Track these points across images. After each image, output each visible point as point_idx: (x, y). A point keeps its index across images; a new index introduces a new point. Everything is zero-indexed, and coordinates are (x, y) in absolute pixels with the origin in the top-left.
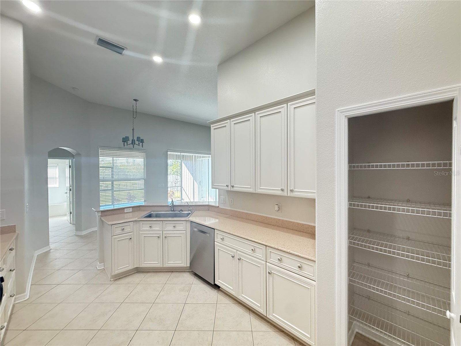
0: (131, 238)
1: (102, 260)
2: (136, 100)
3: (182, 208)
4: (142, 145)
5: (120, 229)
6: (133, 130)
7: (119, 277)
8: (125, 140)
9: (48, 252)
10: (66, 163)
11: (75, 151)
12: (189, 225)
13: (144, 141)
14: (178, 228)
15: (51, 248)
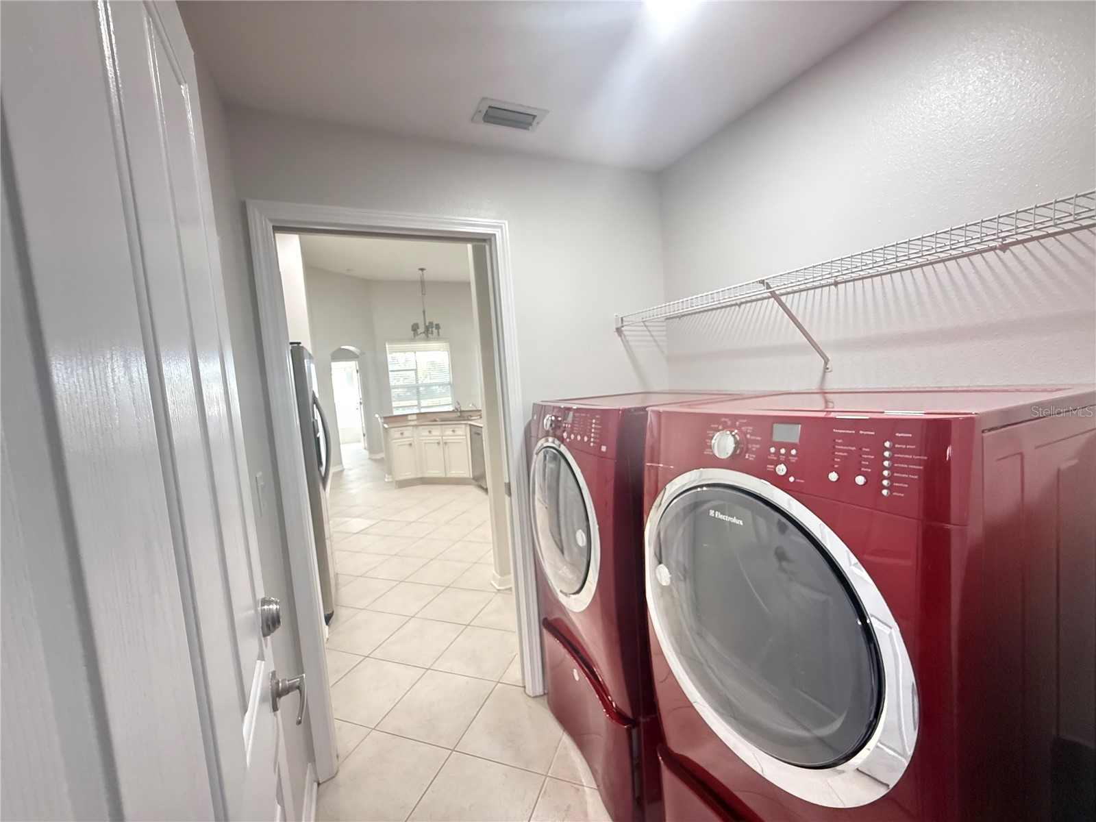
0: (411, 444)
1: (390, 472)
2: (422, 270)
3: (470, 414)
4: (438, 332)
5: (400, 432)
6: (424, 312)
7: (403, 484)
8: (415, 328)
9: (342, 471)
10: (352, 365)
11: (359, 350)
12: (468, 428)
13: (441, 326)
14: (458, 432)
15: (345, 467)
